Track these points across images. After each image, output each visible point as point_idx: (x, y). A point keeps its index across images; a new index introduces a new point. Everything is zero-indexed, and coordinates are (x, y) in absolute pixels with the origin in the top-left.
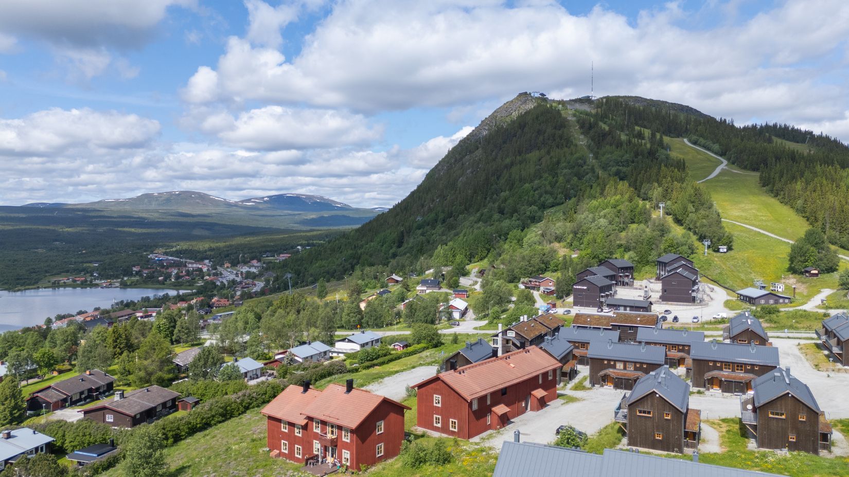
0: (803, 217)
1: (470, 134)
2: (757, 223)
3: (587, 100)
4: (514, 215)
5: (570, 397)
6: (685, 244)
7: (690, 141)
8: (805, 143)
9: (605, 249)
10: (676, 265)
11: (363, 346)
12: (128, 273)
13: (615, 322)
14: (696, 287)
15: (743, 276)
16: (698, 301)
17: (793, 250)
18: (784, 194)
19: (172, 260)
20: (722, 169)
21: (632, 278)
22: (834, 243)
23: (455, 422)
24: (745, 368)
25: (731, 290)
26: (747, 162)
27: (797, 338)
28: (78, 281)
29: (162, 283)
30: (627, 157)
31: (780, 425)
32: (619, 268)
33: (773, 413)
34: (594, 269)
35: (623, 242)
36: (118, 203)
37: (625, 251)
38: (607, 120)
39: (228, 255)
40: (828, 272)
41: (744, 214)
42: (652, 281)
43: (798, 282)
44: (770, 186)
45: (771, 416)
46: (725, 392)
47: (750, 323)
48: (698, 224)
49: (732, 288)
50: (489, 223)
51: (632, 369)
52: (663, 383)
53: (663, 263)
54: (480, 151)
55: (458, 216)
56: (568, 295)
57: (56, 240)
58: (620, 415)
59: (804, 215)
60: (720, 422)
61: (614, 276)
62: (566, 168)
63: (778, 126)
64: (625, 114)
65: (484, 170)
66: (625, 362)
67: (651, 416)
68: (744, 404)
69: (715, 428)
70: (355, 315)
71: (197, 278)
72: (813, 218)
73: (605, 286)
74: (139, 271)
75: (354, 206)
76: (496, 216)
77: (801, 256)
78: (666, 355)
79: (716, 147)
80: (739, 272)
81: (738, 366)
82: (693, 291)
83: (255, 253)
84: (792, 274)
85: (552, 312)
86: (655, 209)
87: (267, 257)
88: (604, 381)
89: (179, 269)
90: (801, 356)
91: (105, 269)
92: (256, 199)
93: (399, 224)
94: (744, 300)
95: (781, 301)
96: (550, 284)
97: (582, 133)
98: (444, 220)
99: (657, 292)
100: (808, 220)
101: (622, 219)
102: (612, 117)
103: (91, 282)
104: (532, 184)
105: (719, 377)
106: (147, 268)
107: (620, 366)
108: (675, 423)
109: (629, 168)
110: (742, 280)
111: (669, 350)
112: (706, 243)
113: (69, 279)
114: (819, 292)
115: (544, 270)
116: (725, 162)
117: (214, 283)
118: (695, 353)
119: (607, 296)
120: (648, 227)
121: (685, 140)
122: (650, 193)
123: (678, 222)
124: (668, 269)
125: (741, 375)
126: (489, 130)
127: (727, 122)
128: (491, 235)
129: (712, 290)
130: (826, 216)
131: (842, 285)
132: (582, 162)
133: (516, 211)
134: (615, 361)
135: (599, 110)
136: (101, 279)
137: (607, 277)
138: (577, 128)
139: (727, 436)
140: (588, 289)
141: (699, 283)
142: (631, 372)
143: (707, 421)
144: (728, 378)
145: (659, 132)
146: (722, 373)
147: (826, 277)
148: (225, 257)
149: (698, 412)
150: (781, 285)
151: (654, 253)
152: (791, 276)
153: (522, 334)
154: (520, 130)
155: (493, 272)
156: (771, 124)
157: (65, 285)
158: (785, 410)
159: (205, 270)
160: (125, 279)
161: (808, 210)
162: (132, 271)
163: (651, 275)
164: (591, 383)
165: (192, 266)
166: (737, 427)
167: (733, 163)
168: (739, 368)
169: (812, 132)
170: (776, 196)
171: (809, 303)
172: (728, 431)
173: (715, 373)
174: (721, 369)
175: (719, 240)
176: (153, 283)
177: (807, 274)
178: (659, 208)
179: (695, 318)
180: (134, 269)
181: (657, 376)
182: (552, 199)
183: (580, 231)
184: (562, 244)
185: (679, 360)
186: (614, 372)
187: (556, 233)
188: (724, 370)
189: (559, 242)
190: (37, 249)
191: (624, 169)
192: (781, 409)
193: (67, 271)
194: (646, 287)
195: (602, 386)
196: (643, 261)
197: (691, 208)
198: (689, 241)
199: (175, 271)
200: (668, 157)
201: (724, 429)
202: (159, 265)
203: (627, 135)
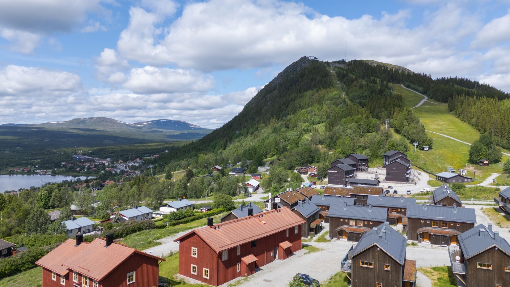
0: (477, 129)
1: (271, 81)
2: (448, 133)
3: (343, 62)
4: (295, 128)
5: (313, 247)
6: (402, 145)
7: (405, 85)
8: (474, 88)
9: (350, 148)
10: (396, 157)
11: (178, 209)
12: (58, 165)
13: (353, 193)
14: (409, 172)
15: (439, 165)
16: (410, 181)
17: (472, 148)
18: (464, 116)
19: (87, 158)
20: (425, 101)
21: (367, 166)
22: (498, 145)
23: (207, 271)
24: (449, 225)
25: (432, 174)
26: (440, 97)
27: (480, 205)
28: (26, 170)
29: (79, 172)
30: (366, 93)
31: (487, 275)
32: (359, 160)
33: (480, 265)
34: (342, 160)
35: (362, 144)
36: (58, 124)
37: (363, 150)
38: (355, 72)
39: (122, 156)
40: (495, 163)
41: (439, 127)
42: (381, 168)
43: (475, 169)
44: (455, 111)
45: (479, 267)
46: (434, 244)
47: (449, 192)
48: (410, 133)
49: (432, 173)
50: (279, 133)
51: (362, 225)
52: (384, 237)
53: (387, 156)
54: (277, 91)
55: (261, 130)
56: (325, 177)
57: (18, 146)
58: (346, 266)
59: (477, 128)
60: (432, 270)
61: (355, 164)
62: (328, 100)
63: (458, 79)
64: (365, 70)
65: (278, 102)
66: (356, 220)
67: (372, 267)
68: (452, 256)
69: (428, 276)
70: (182, 189)
71: (101, 169)
72: (483, 129)
73: (349, 171)
74: (65, 165)
75: (203, 127)
76: (284, 129)
77: (477, 152)
78: (388, 215)
79: (421, 89)
80: (437, 163)
81: (444, 223)
82: (407, 174)
83: (139, 154)
84: (471, 164)
85: (313, 187)
86: (383, 125)
87: (146, 156)
88: (340, 234)
89: (90, 164)
90: (485, 216)
91: (44, 163)
92: (144, 122)
93: (225, 135)
94: (440, 180)
95: (466, 180)
96: (314, 170)
97: (339, 80)
98: (252, 133)
99: (383, 175)
100: (479, 131)
101: (362, 130)
102: (357, 71)
103: (34, 171)
104: (307, 110)
105: (429, 232)
106: (71, 163)
107: (352, 223)
108: (394, 273)
109: (367, 100)
110: (439, 168)
111: (391, 212)
112: (415, 144)
113: (20, 169)
114: (490, 175)
115: (311, 162)
116: (426, 98)
117: (111, 172)
118: (409, 213)
119: (350, 177)
120: (378, 135)
121: (402, 85)
122: (380, 114)
123: (398, 132)
124: (391, 160)
125: (446, 231)
126: (283, 79)
127: (427, 75)
128: (280, 140)
129: (420, 174)
130: (491, 128)
131: (505, 170)
132: (338, 97)
133: (296, 126)
134: (349, 219)
135: (350, 67)
136: (40, 170)
137: (350, 165)
138: (336, 77)
139: (439, 283)
140: (338, 172)
141: (411, 169)
142: (360, 228)
143: (421, 269)
144: (436, 232)
145: (386, 81)
146: (431, 229)
147: (493, 165)
148: (120, 156)
149: (414, 263)
150: (464, 171)
151: (382, 150)
152: (470, 165)
153: (285, 201)
154: (301, 78)
155: (278, 163)
156: (453, 77)
157: (17, 173)
158: (492, 262)
159: (106, 164)
160: (56, 169)
161: (480, 124)
162: (61, 164)
163: (379, 165)
164: (330, 236)
165: (99, 162)
166: (446, 275)
167: (431, 98)
168: (445, 225)
169: (478, 82)
170: (458, 117)
171: (484, 182)
172: (439, 279)
173: (426, 229)
174: (430, 225)
175: (424, 142)
176: (72, 172)
177: (481, 164)
178: (386, 124)
179: (408, 191)
180: (63, 163)
181: (379, 231)
182: (319, 119)
183: (335, 137)
184: (323, 146)
185: (397, 219)
186: (348, 228)
187: (320, 139)
188: (433, 226)
189: (322, 145)
190: (5, 151)
191: (364, 101)
192: (489, 261)
193: (20, 165)
194: (376, 172)
195: (339, 239)
196: (375, 156)
197: (405, 122)
198: (404, 143)
199: (87, 165)
200: (391, 94)
201: (436, 277)
202: (78, 161)
203: (366, 81)
